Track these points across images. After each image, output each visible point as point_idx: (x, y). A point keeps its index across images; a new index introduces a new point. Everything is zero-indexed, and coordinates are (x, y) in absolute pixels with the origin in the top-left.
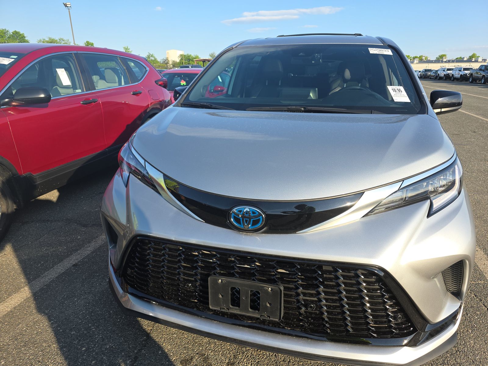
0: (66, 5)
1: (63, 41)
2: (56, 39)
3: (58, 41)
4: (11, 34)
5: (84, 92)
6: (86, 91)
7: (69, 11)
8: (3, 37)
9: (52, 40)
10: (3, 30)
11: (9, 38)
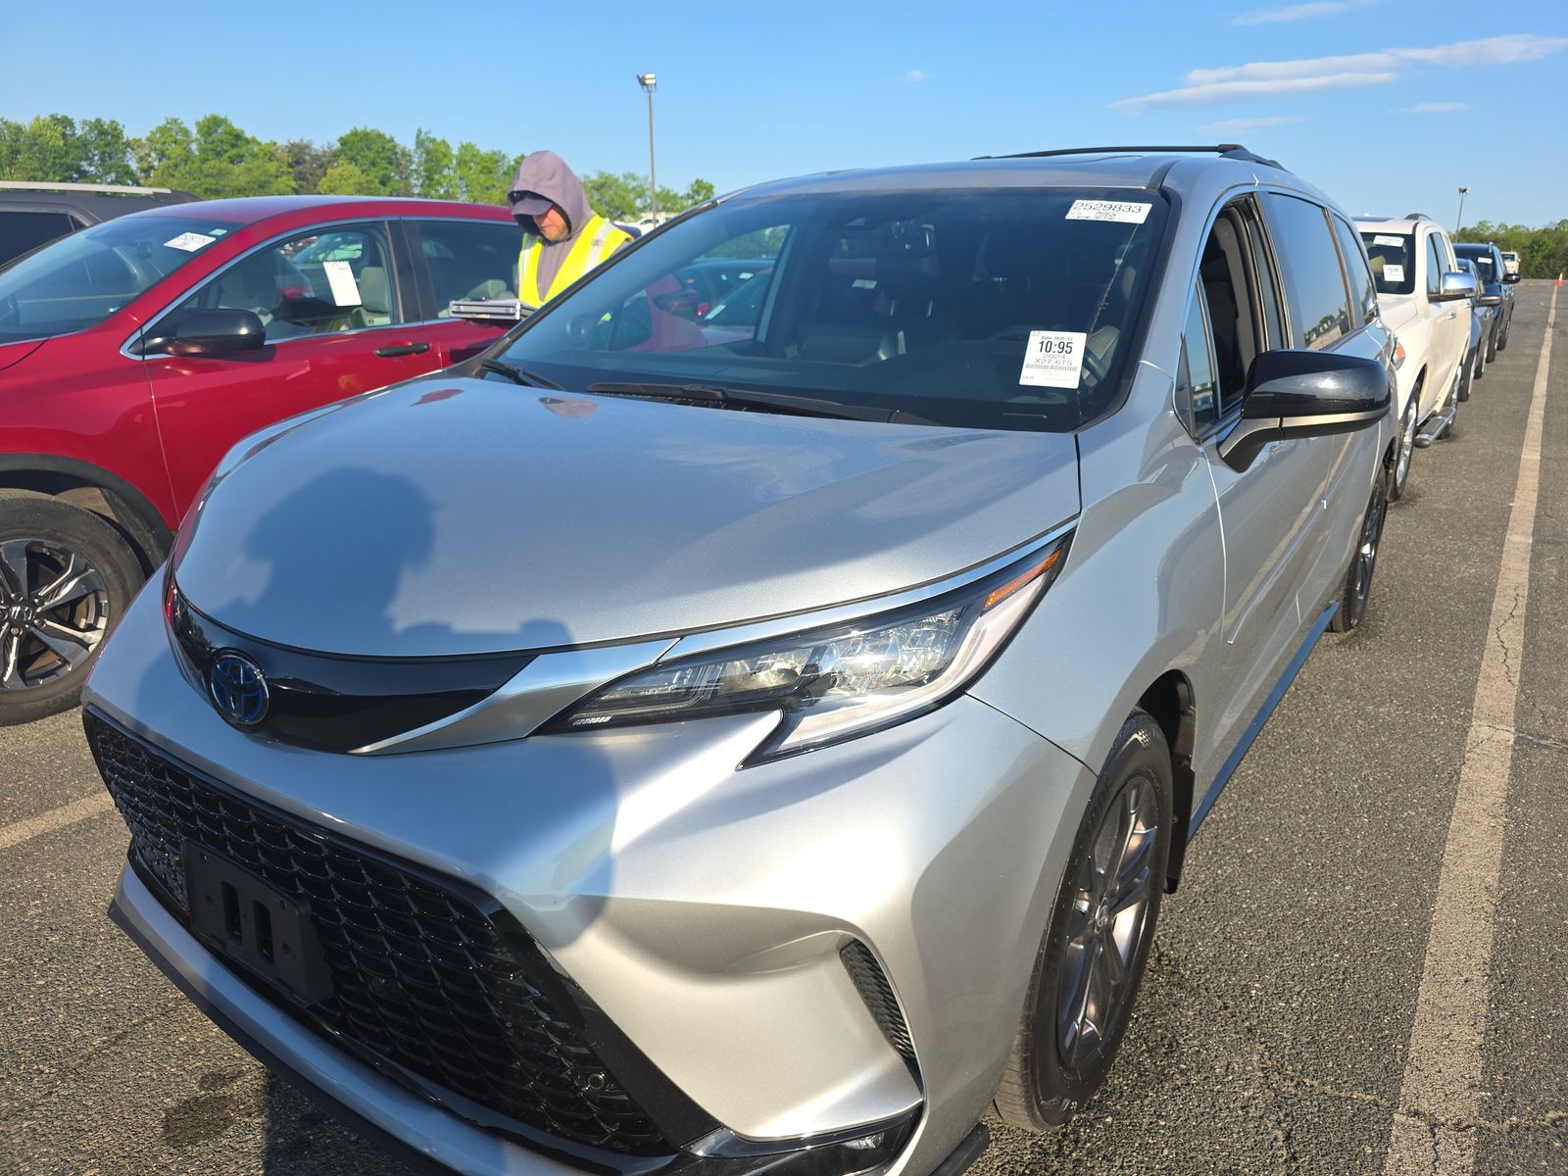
0: (642, 81)
1: (634, 180)
2: (616, 176)
3: (622, 180)
4: (512, 163)
5: (399, 323)
6: (406, 321)
7: (650, 98)
8: (491, 172)
9: (607, 178)
10: (494, 153)
11: (505, 173)
